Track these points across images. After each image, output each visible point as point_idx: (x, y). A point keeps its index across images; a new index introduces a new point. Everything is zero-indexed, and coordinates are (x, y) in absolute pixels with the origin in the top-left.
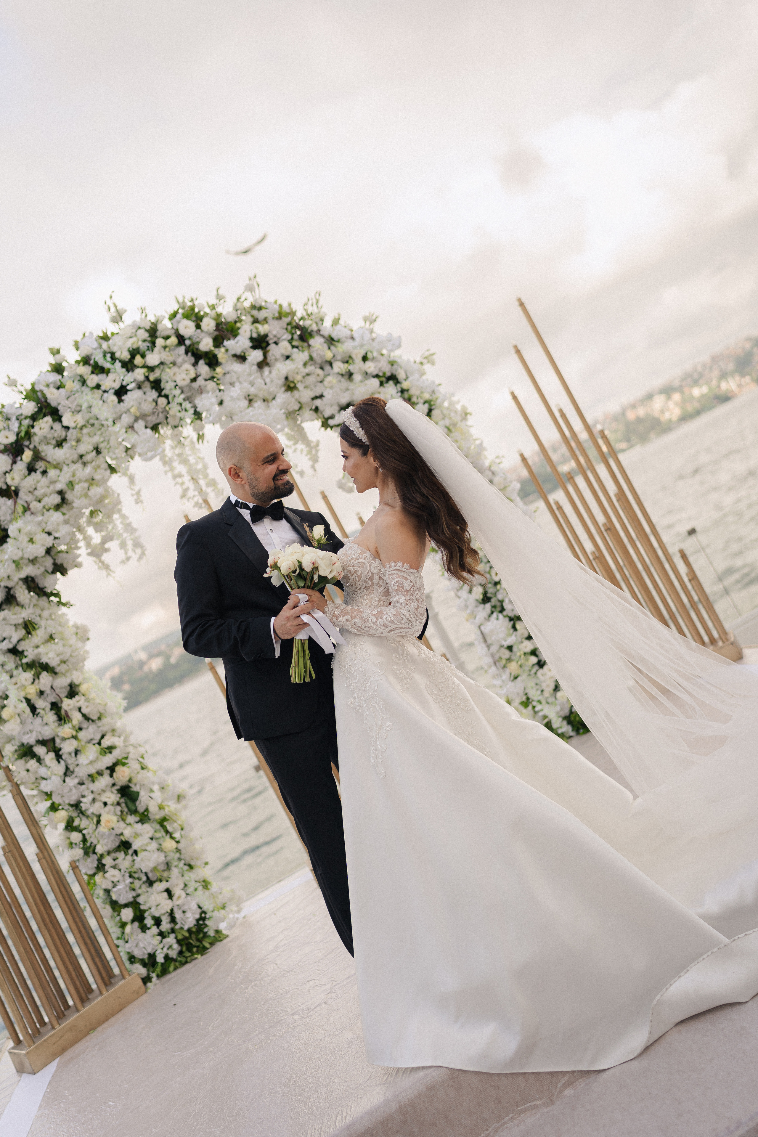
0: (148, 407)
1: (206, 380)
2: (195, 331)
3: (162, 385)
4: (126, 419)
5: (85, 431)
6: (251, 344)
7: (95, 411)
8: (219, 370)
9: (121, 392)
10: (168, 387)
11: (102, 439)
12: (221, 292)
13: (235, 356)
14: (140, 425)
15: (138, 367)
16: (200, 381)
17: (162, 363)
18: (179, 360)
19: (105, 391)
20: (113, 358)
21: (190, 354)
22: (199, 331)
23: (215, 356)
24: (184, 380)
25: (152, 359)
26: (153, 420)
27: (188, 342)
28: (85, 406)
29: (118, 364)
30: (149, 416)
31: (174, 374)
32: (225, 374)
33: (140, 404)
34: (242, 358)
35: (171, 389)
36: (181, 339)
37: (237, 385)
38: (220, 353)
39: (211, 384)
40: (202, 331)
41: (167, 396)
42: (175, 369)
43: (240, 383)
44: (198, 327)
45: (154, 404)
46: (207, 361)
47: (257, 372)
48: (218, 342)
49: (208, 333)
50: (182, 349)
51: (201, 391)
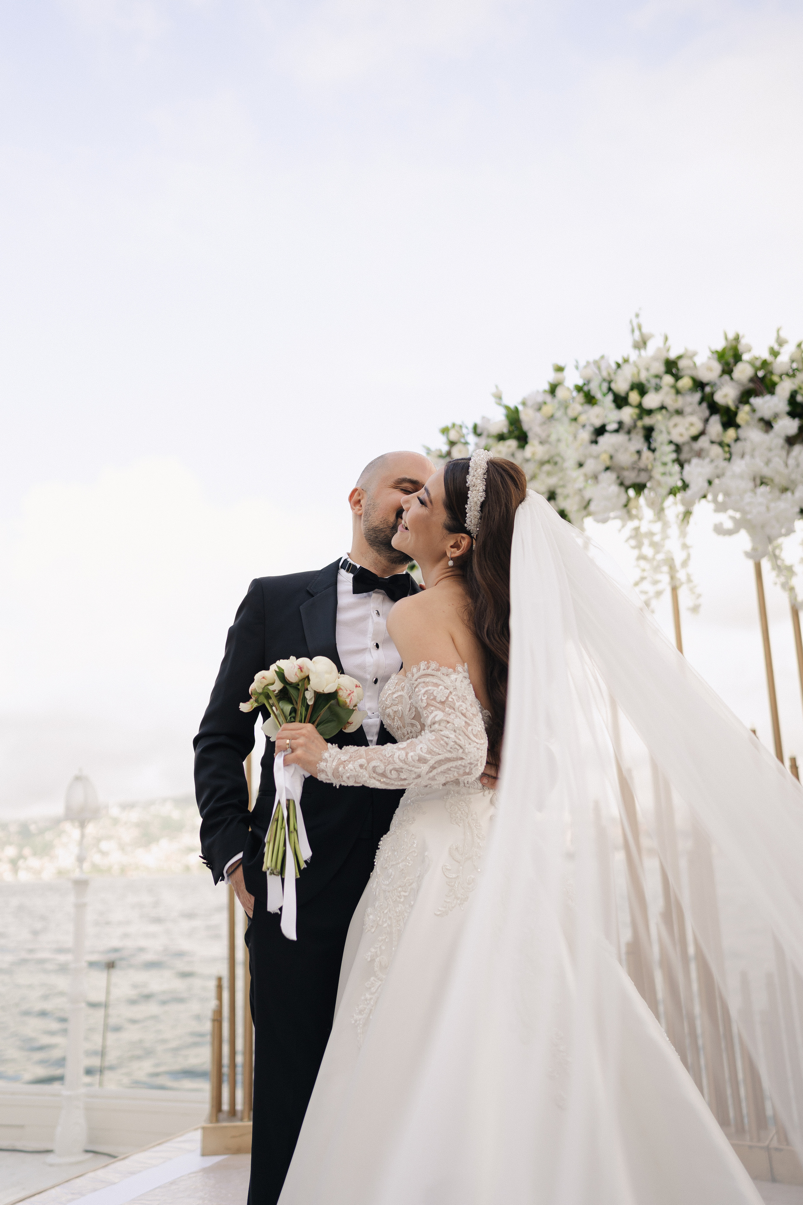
0: (625, 458)
1: (712, 442)
2: (721, 376)
3: (655, 434)
4: (591, 466)
5: (547, 467)
6: (787, 408)
7: (562, 447)
8: (731, 432)
9: (600, 431)
10: (660, 438)
11: (561, 483)
12: (783, 334)
13: (762, 420)
14: (610, 477)
15: (630, 405)
16: (703, 442)
17: (663, 408)
18: (688, 410)
19: (584, 426)
20: (610, 389)
21: (704, 405)
22: (726, 377)
23: (735, 414)
24: (681, 435)
25: (651, 401)
26: (631, 477)
27: (708, 389)
28: (553, 438)
29: (610, 397)
30: (627, 469)
31: (675, 425)
32: (737, 439)
33: (617, 451)
34: (768, 425)
35: (662, 444)
36: (699, 385)
37: (747, 458)
38: (744, 412)
39: (716, 450)
40: (732, 379)
41: (653, 451)
42: (676, 419)
43: (753, 456)
44: (727, 371)
45: (636, 457)
46: (725, 419)
47: (782, 447)
48: (745, 396)
49: (738, 383)
50: (698, 396)
51: (699, 454)
